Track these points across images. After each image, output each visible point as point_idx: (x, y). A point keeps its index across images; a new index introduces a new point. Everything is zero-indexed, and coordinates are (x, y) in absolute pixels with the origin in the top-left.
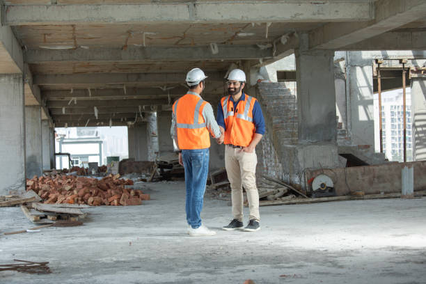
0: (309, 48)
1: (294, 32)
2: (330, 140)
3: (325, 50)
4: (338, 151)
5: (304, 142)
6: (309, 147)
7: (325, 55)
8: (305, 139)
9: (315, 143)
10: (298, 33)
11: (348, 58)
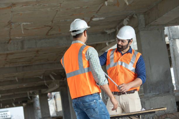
0: (146, 25)
1: (133, 15)
2: (168, 92)
3: (158, 25)
4: (176, 99)
5: (150, 95)
6: (153, 98)
7: (158, 30)
8: (150, 92)
9: (158, 95)
10: (136, 15)
11: (171, 34)
